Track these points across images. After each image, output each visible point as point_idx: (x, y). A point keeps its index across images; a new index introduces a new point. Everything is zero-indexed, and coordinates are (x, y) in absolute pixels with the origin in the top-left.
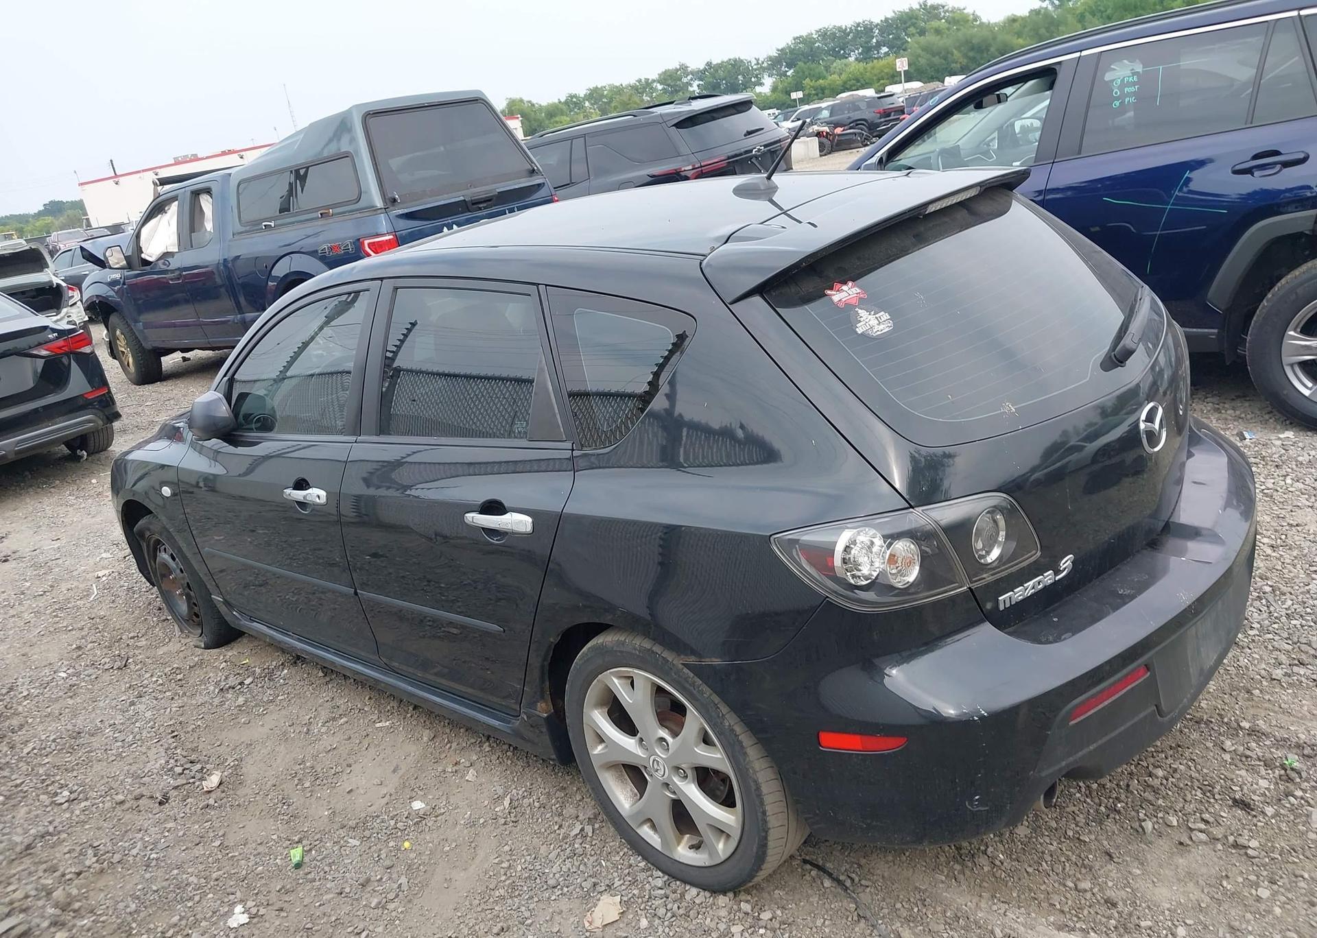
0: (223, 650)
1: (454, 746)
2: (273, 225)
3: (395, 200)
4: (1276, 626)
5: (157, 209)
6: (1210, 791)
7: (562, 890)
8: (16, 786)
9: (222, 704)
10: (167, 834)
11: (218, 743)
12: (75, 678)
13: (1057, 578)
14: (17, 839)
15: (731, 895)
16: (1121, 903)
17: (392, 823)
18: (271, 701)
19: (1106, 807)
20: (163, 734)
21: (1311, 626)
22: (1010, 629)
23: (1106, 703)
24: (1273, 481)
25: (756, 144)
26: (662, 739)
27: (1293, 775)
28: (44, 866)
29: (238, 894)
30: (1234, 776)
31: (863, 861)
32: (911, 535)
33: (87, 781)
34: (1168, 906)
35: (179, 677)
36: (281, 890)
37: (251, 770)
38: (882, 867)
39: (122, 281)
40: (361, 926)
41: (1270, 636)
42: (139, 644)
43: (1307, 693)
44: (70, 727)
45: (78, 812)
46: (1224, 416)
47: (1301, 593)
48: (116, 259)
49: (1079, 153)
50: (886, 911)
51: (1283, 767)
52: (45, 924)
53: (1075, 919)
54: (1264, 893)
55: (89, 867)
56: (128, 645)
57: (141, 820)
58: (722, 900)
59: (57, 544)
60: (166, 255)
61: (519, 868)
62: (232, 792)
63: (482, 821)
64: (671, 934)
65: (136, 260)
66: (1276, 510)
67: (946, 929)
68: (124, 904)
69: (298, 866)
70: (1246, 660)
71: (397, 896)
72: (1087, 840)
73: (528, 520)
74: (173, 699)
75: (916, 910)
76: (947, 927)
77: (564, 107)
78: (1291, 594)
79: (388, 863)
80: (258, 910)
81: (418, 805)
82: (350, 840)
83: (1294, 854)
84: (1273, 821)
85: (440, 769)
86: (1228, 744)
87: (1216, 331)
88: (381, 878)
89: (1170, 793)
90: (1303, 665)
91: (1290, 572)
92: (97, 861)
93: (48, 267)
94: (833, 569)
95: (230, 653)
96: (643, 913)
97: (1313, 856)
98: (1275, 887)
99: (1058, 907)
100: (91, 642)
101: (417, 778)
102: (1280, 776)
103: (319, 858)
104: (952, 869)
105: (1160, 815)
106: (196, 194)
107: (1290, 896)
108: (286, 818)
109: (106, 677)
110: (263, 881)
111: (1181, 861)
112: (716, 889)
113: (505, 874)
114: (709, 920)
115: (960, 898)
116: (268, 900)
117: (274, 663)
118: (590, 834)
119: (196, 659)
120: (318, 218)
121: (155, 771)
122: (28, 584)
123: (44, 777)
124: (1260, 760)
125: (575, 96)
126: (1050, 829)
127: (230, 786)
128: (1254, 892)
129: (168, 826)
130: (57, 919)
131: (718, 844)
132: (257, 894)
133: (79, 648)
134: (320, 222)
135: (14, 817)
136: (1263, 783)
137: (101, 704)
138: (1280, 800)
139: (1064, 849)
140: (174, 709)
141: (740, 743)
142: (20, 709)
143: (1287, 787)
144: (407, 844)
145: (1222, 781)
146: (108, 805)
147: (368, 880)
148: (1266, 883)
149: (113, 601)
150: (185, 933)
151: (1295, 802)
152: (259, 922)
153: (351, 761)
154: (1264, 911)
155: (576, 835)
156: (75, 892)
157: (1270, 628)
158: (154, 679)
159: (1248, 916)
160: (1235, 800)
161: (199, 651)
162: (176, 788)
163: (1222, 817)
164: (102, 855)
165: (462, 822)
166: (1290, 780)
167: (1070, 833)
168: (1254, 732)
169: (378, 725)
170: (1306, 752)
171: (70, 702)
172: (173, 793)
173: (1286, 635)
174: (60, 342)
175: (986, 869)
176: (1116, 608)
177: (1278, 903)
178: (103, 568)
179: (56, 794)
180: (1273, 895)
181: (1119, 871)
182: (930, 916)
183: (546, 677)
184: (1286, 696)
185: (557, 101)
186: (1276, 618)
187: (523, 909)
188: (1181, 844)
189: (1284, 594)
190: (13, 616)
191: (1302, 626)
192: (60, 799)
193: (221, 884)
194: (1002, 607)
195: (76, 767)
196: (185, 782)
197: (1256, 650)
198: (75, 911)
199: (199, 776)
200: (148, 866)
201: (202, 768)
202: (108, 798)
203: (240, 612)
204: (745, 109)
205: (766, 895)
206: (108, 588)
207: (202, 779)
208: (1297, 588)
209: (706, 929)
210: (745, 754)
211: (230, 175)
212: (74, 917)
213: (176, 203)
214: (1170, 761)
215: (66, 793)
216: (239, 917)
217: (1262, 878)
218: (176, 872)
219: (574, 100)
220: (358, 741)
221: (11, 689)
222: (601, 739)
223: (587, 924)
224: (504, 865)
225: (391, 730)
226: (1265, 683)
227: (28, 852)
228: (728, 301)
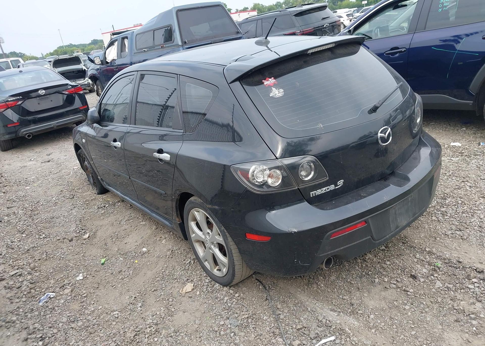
0: (103, 195)
1: (162, 232)
2: (146, 50)
3: (186, 42)
4: (456, 216)
5: (111, 44)
6: (403, 271)
7: (178, 280)
8: (30, 232)
9: (97, 212)
10: (69, 250)
11: (92, 225)
12: (58, 200)
13: (336, 188)
14: (26, 247)
15: (228, 287)
16: (355, 305)
17: (134, 254)
18: (112, 213)
19: (365, 273)
20: (77, 220)
21: (470, 217)
24: (483, 162)
25: (326, 23)
26: (209, 233)
27: (437, 269)
28: (30, 256)
29: (83, 271)
30: (415, 267)
31: (275, 281)
32: (278, 168)
33: (51, 232)
34: (371, 307)
35: (87, 203)
36: (96, 270)
37: (99, 234)
38: (281, 284)
39: (100, 69)
40: (114, 284)
41: (453, 219)
42: (79, 191)
43: (457, 240)
44: (51, 215)
45: (45, 241)
46: (476, 136)
47: (472, 205)
48: (97, 61)
49: (425, 29)
50: (276, 298)
51: (434, 266)
52: (26, 273)
53: (338, 308)
54: (407, 307)
55: (43, 258)
56: (76, 191)
57: (63, 246)
58: (225, 289)
59: (65, 157)
60: (114, 60)
61: (167, 272)
62: (91, 240)
63: (162, 256)
64: (205, 297)
65: (104, 62)
66: (479, 173)
67: (293, 306)
68: (49, 270)
69: (103, 264)
70: (439, 227)
71: (128, 276)
72: (353, 283)
73: (169, 156)
74: (83, 209)
75: (286, 299)
76: (294, 306)
78: (468, 204)
79: (129, 266)
80: (87, 276)
81: (144, 249)
82: (120, 258)
83: (424, 296)
84: (422, 284)
85: (155, 239)
86: (418, 256)
87: (472, 102)
88: (125, 271)
89: (389, 270)
90: (461, 231)
91: (472, 196)
92: (46, 257)
93: (81, 63)
95: (104, 196)
96: (199, 290)
97: (431, 297)
98: (412, 306)
99: (334, 303)
100: (66, 189)
101: (147, 241)
102: (432, 268)
103: (109, 263)
104: (304, 288)
105: (383, 277)
106: (123, 39)
107: (416, 309)
108: (104, 249)
109: (67, 201)
110: (91, 268)
111: (383, 293)
112: (224, 285)
113: (162, 273)
114: (219, 294)
115: (303, 297)
116: (91, 273)
117: (116, 201)
118: (192, 264)
119: (94, 197)
120: (160, 48)
121: (72, 231)
122: (53, 170)
123: (39, 230)
124: (427, 262)
126: (342, 278)
127: (91, 238)
128: (404, 306)
129: (70, 248)
130: (30, 272)
131: (224, 269)
132: (88, 271)
133: (62, 191)
134: (161, 50)
135: (27, 241)
136: (424, 270)
137: (63, 209)
138: (428, 277)
139: (344, 285)
140: (83, 213)
141: (226, 235)
142: (39, 208)
143: (433, 273)
144: (136, 261)
145: (410, 268)
146: (55, 240)
147: (121, 271)
148: (410, 304)
149: (76, 177)
150: (64, 280)
151: (433, 278)
152: (86, 279)
153: (129, 234)
154: (405, 313)
155: (188, 263)
156: (37, 265)
157: (454, 216)
158: (80, 203)
159: (399, 314)
160: (411, 275)
161: (95, 195)
162: (76, 237)
163: (404, 280)
164: (48, 255)
165: (156, 256)
166: (435, 270)
167: (349, 280)
168: (430, 253)
169: (141, 223)
170: (446, 261)
171: (54, 207)
172: (75, 238)
173: (459, 219)
174: (73, 89)
175: (315, 289)
176: (357, 200)
177: (411, 311)
178: (76, 166)
179: (41, 235)
180: (410, 308)
181: (360, 294)
182: (290, 302)
183: (178, 210)
184: (448, 241)
185: (272, 4)
186: (458, 213)
187: (163, 284)
188: (386, 287)
189: (465, 204)
190: (46, 179)
191: (467, 217)
192: (41, 237)
193: (79, 267)
194: (311, 196)
195: (49, 228)
196: (79, 235)
197: (445, 224)
198: (35, 271)
199: (83, 234)
200: (60, 259)
201: (85, 232)
202: (55, 238)
203: (106, 183)
204: (323, 9)
205: (240, 289)
206: (76, 173)
207: (84, 235)
208: (471, 202)
209: (217, 297)
210: (227, 239)
211: (134, 32)
212: (35, 272)
213: (117, 42)
214: (395, 259)
215: (44, 235)
216: (80, 277)
217: (409, 302)
218: (67, 262)
219: (279, 4)
220: (133, 228)
221: (38, 202)
222: (194, 232)
223: (181, 291)
224: (163, 271)
225: (145, 225)
226: (443, 236)
227: (28, 252)
228: (229, 83)
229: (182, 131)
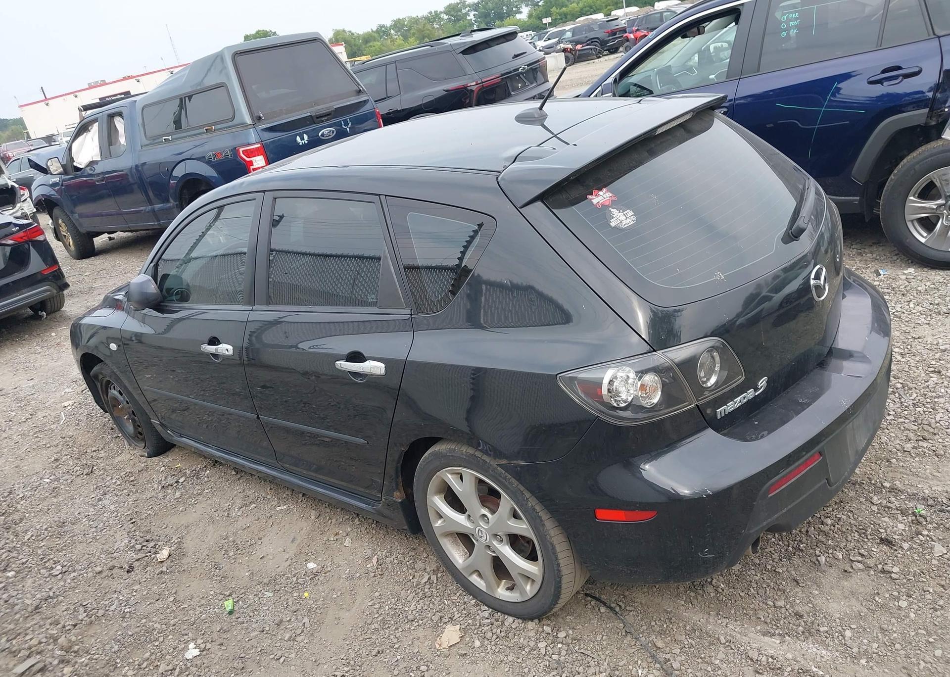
0: (161, 457)
1: (334, 521)
2: (170, 138)
3: (260, 118)
4: (906, 412)
5: (83, 129)
6: (864, 533)
7: (418, 622)
8: (23, 564)
9: (164, 497)
10: (135, 594)
11: (165, 526)
12: (56, 483)
13: (757, 394)
14: (28, 602)
15: (537, 621)
16: (805, 615)
17: (295, 579)
18: (200, 494)
19: (793, 547)
20: (125, 522)
21: (930, 412)
22: (725, 431)
23: (793, 480)
24: (900, 306)
25: (521, 64)
26: (484, 516)
27: (921, 519)
28: (49, 621)
29: (190, 635)
30: (880, 522)
31: (627, 593)
32: (656, 370)
33: (73, 557)
34: (839, 616)
35: (131, 479)
36: (220, 630)
37: (190, 544)
38: (641, 597)
39: (60, 183)
40: (279, 654)
41: (902, 420)
42: (100, 456)
43: (929, 460)
44: (56, 519)
45: (69, 581)
46: (864, 258)
47: (923, 388)
48: (55, 167)
49: (758, 71)
50: (644, 627)
51: (914, 514)
52: (56, 662)
53: (775, 627)
54: (904, 604)
55: (82, 620)
56: (92, 457)
57: (115, 584)
58: (531, 625)
59: (31, 383)
60: (92, 163)
61: (387, 608)
62: (178, 561)
63: (358, 575)
64: (497, 650)
65: (70, 168)
66: (904, 327)
67: (686, 639)
68: (110, 646)
69: (231, 613)
70: (886, 438)
71: (303, 631)
72: (781, 571)
73: (382, 365)
74: (128, 495)
75: (665, 626)
76: (687, 637)
77: (376, 35)
78: (916, 389)
79: (294, 608)
80: (206, 646)
81: (311, 565)
82: (266, 593)
83: (923, 575)
84: (908, 553)
85: (325, 539)
86: (875, 499)
87: (858, 198)
88: (290, 619)
89: (836, 536)
90: (926, 440)
91: (915, 372)
92: (87, 616)
94: (601, 396)
95: (166, 459)
96: (476, 636)
97: (936, 576)
98: (911, 599)
99: (763, 619)
100: (64, 456)
101: (309, 546)
102: (912, 521)
103: (245, 607)
104: (689, 597)
105: (830, 551)
106: (111, 116)
107: (920, 605)
108: (218, 578)
109: (79, 481)
110: (207, 625)
111: (846, 583)
112: (526, 618)
113: (378, 613)
114: (522, 639)
115: (695, 616)
116: (212, 638)
117: (199, 466)
118: (435, 582)
119: (143, 465)
120: (204, 133)
121: (122, 548)
122: (14, 414)
123: (42, 556)
124: (898, 510)
125: (383, 26)
126: (755, 565)
127: (177, 558)
128: (896, 603)
129: (135, 588)
130: (63, 658)
131: (526, 586)
132: (203, 634)
133: (56, 460)
134: (205, 136)
135: (23, 586)
136: (901, 526)
137: (77, 501)
138: (913, 538)
139: (765, 579)
140: (130, 503)
141: (540, 517)
142: (19, 507)
143: (917, 528)
144: (306, 594)
145: (872, 526)
146: (90, 575)
147: (281, 621)
148: (905, 597)
149: (78, 424)
150: (155, 665)
151: (923, 539)
152: (206, 654)
153: (261, 536)
154: (904, 616)
155: (425, 583)
156: (74, 638)
157: (902, 414)
158: (114, 481)
159: (893, 620)
160: (881, 539)
161: (144, 459)
162: (138, 560)
163: (873, 551)
164: (90, 611)
165: (344, 576)
166: (919, 523)
167: (769, 567)
168: (893, 490)
169: (278, 509)
170: (929, 503)
171: (55, 500)
172: (136, 564)
173: (913, 419)
174: (21, 234)
175: (712, 595)
176: (797, 413)
177: (913, 610)
178: (68, 400)
179: (52, 568)
180: (909, 605)
181: (803, 592)
182: (675, 630)
183: (400, 474)
184: (914, 463)
185: (370, 30)
186: (906, 407)
187: (392, 637)
188: (846, 571)
189: (911, 389)
190: (6, 438)
191: (924, 412)
192: (55, 572)
193: (177, 628)
194: (719, 417)
195: (64, 548)
196: (144, 555)
197: (892, 430)
198: (75, 652)
199: (153, 551)
200: (124, 618)
201: (155, 545)
202: (90, 570)
203: (172, 431)
204: (512, 38)
205: (560, 620)
206: (72, 414)
207: (156, 553)
208: (920, 384)
209: (521, 646)
210: (544, 525)
211: (135, 101)
212: (75, 657)
213: (97, 123)
214: (836, 512)
215: (59, 567)
216: (192, 652)
217: (902, 594)
218: (144, 621)
219: (383, 29)
220: (265, 521)
221: (10, 493)
222: (440, 516)
223: (437, 646)
224: (376, 606)
225: (288, 512)
226: (899, 454)
227: (37, 611)
228: (518, 206)
229: (408, 311)
